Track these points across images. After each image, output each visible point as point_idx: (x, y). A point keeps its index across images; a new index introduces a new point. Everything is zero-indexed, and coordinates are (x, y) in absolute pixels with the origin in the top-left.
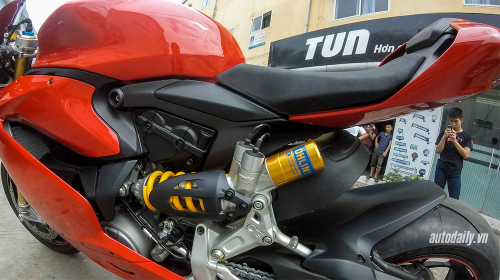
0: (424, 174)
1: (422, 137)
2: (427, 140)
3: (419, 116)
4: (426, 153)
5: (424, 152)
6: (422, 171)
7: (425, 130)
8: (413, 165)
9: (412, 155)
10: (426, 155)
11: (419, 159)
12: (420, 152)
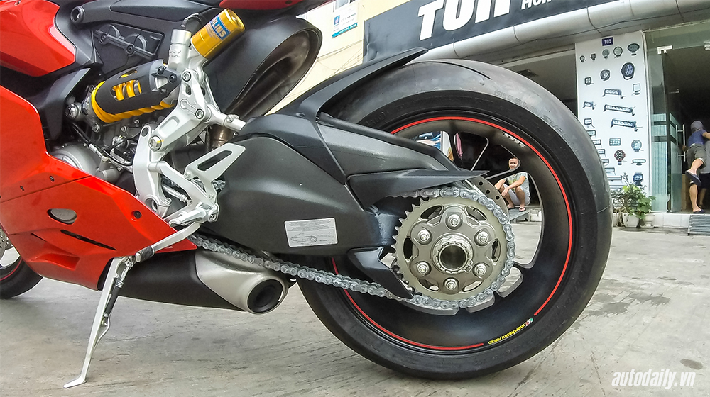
0: (642, 180)
1: (624, 123)
2: (634, 125)
3: (613, 92)
4: (635, 146)
5: (633, 145)
6: (637, 177)
7: (627, 110)
8: (620, 171)
9: (615, 155)
10: (637, 150)
11: (627, 160)
12: (626, 147)
